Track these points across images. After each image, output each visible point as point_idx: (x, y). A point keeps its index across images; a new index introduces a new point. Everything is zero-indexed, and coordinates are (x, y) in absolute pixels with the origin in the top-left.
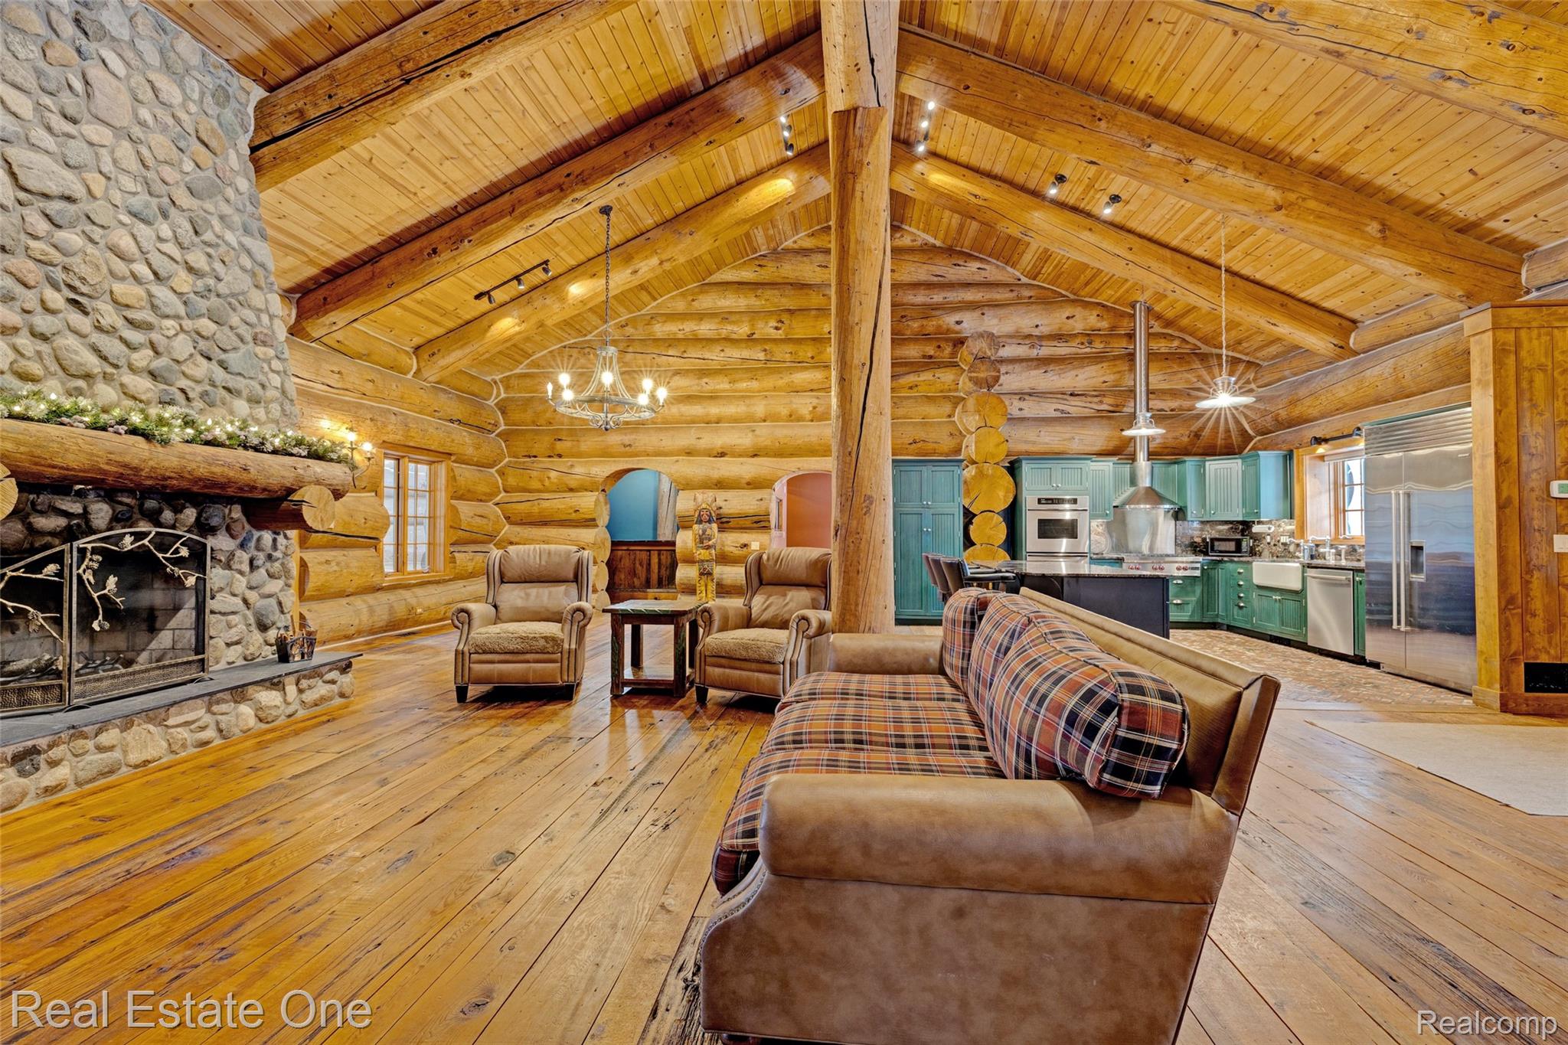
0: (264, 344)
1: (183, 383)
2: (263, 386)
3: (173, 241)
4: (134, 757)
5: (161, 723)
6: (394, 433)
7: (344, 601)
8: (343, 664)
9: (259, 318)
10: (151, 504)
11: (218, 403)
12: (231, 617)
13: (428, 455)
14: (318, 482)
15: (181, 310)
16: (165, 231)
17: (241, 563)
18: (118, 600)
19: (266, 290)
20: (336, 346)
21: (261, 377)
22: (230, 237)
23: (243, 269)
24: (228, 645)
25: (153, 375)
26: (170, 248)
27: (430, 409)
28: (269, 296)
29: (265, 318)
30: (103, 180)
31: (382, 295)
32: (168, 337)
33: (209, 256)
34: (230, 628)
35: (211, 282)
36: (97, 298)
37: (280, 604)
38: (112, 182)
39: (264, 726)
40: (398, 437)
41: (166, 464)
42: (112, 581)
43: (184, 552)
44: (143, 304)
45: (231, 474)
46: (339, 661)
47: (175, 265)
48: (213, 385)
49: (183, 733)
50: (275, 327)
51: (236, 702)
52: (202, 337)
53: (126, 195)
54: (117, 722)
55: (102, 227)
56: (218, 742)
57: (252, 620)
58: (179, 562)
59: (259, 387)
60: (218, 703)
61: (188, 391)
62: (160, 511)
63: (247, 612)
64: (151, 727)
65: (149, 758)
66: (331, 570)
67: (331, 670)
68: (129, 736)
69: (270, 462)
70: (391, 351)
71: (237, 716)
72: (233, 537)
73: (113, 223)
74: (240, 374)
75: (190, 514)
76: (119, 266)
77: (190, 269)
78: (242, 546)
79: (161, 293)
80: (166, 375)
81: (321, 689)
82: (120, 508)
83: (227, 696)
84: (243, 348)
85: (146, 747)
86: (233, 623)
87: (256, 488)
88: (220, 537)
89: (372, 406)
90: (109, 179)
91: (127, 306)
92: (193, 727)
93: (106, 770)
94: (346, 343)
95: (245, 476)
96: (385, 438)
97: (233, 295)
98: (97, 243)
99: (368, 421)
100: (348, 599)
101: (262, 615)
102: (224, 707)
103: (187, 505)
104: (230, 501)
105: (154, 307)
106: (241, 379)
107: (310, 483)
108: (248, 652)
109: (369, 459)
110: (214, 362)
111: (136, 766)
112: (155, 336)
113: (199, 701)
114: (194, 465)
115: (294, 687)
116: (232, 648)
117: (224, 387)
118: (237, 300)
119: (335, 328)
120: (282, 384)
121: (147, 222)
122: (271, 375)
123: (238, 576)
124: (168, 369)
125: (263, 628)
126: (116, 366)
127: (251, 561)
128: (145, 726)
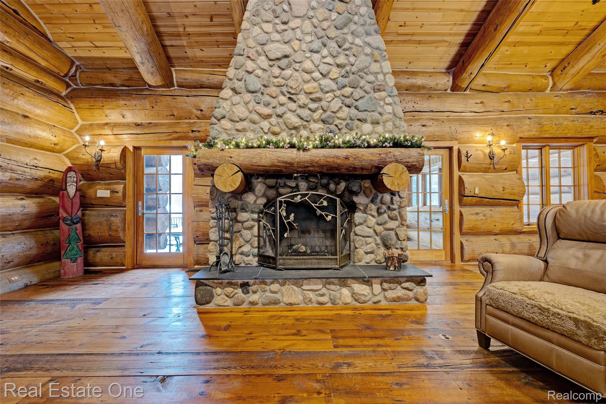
0: (379, 90)
1: (337, 122)
2: (380, 114)
3: (330, 55)
4: (286, 300)
5: (300, 286)
6: (529, 131)
7: (493, 237)
8: (419, 279)
9: (376, 78)
10: (324, 181)
11: (355, 128)
12: (367, 239)
13: (567, 142)
14: (397, 161)
15: (334, 86)
16: (325, 52)
17: (371, 210)
18: (295, 225)
19: (381, 61)
20: (483, 88)
21: (380, 109)
22: (358, 41)
23: (367, 55)
24: (367, 253)
25: (323, 121)
26: (329, 60)
27: (568, 108)
28: (383, 64)
29: (381, 77)
30: (298, 42)
31: (493, 38)
32: (328, 102)
33: (347, 55)
34: (367, 244)
35: (348, 68)
36: (299, 94)
37: (397, 234)
38: (302, 42)
39: (357, 305)
40: (533, 133)
41: (304, 160)
42: (292, 216)
43: (325, 204)
44: (316, 90)
45: (339, 161)
46: (417, 276)
47: (331, 67)
48: (351, 119)
49: (311, 295)
50: (387, 79)
51: (340, 286)
52: (346, 97)
53: (308, 44)
54: (280, 281)
55: (299, 62)
56: (329, 305)
57: (379, 241)
58: (322, 208)
59: (378, 115)
60: (329, 284)
61: (338, 125)
62: (329, 184)
63: (376, 237)
64: (295, 287)
65: (292, 302)
66: (479, 218)
67: (407, 281)
68: (284, 289)
69: (363, 153)
70: (529, 79)
71: (341, 294)
72: (367, 197)
73: (304, 59)
74: (366, 110)
75: (343, 185)
76: (307, 77)
77: (338, 66)
78: (372, 201)
79: (325, 82)
80: (328, 120)
81: (399, 292)
82: (312, 184)
83: (336, 281)
84: (367, 96)
85: (291, 296)
86: (368, 242)
87: (356, 168)
88: (360, 197)
89: (510, 118)
90: (300, 40)
91: (311, 93)
92: (317, 293)
93: (273, 302)
94: (490, 84)
95: (347, 162)
96: (521, 135)
97: (360, 70)
98: (298, 70)
99: (506, 127)
100: (496, 237)
101: (385, 240)
102: (332, 287)
103: (342, 181)
104: (363, 177)
105: (322, 90)
106: (367, 113)
107: (391, 162)
108: (377, 259)
109: (504, 150)
110: (353, 108)
111: (287, 305)
112: (324, 103)
113: (319, 280)
114: (318, 159)
115: (379, 286)
116: (369, 255)
117: (358, 119)
118: (364, 71)
119: (473, 76)
120: (393, 110)
121: (317, 52)
122: (386, 107)
123: (370, 217)
124: (329, 117)
125: (387, 247)
126: (307, 121)
127: (378, 209)
128: (292, 286)
